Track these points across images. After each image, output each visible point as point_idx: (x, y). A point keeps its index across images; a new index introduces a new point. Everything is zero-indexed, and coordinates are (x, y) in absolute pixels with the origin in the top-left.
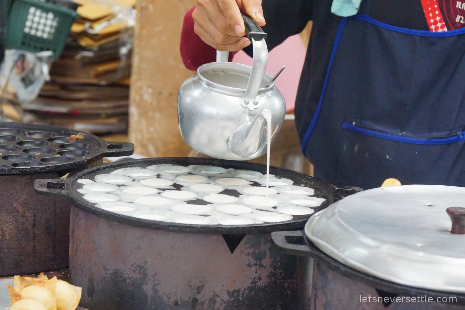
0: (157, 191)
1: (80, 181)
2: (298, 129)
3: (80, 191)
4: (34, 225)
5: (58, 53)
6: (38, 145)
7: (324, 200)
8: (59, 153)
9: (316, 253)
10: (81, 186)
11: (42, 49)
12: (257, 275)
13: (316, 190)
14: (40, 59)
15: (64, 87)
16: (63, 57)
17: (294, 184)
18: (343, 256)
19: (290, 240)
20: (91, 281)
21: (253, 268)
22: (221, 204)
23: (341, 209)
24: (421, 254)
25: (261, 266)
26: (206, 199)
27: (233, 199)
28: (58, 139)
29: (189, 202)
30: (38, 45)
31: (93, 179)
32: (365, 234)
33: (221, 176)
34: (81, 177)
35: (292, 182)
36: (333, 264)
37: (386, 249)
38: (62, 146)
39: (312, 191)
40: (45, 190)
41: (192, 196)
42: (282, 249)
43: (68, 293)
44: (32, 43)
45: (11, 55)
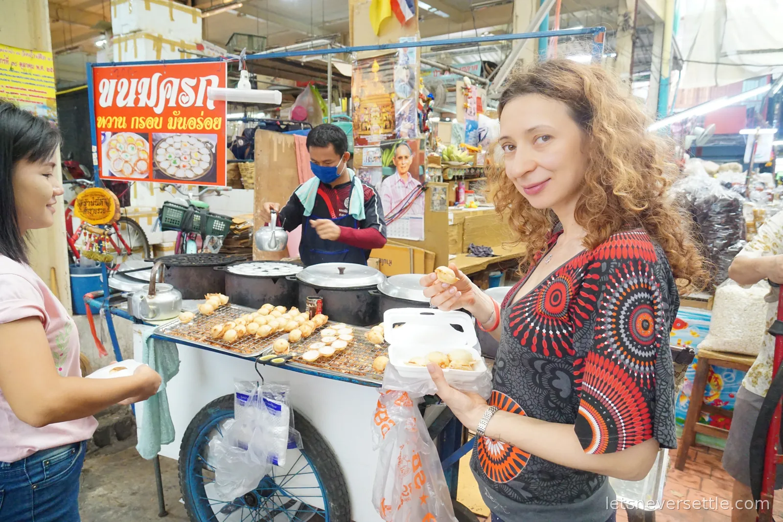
0: (253, 269)
3: (228, 269)
5: (226, 236)
8: (222, 261)
9: (299, 281)
11: (220, 235)
12: (283, 291)
14: (219, 238)
17: (297, 266)
18: (306, 280)
19: (292, 279)
20: (233, 294)
21: (282, 286)
22: (273, 272)
25: (284, 285)
26: (268, 271)
27: (277, 270)
28: (222, 257)
29: (263, 271)
30: (218, 233)
32: (313, 275)
33: (274, 265)
36: (303, 283)
38: (224, 259)
40: (217, 269)
42: (289, 282)
43: (225, 299)
44: (216, 232)
45: (208, 237)
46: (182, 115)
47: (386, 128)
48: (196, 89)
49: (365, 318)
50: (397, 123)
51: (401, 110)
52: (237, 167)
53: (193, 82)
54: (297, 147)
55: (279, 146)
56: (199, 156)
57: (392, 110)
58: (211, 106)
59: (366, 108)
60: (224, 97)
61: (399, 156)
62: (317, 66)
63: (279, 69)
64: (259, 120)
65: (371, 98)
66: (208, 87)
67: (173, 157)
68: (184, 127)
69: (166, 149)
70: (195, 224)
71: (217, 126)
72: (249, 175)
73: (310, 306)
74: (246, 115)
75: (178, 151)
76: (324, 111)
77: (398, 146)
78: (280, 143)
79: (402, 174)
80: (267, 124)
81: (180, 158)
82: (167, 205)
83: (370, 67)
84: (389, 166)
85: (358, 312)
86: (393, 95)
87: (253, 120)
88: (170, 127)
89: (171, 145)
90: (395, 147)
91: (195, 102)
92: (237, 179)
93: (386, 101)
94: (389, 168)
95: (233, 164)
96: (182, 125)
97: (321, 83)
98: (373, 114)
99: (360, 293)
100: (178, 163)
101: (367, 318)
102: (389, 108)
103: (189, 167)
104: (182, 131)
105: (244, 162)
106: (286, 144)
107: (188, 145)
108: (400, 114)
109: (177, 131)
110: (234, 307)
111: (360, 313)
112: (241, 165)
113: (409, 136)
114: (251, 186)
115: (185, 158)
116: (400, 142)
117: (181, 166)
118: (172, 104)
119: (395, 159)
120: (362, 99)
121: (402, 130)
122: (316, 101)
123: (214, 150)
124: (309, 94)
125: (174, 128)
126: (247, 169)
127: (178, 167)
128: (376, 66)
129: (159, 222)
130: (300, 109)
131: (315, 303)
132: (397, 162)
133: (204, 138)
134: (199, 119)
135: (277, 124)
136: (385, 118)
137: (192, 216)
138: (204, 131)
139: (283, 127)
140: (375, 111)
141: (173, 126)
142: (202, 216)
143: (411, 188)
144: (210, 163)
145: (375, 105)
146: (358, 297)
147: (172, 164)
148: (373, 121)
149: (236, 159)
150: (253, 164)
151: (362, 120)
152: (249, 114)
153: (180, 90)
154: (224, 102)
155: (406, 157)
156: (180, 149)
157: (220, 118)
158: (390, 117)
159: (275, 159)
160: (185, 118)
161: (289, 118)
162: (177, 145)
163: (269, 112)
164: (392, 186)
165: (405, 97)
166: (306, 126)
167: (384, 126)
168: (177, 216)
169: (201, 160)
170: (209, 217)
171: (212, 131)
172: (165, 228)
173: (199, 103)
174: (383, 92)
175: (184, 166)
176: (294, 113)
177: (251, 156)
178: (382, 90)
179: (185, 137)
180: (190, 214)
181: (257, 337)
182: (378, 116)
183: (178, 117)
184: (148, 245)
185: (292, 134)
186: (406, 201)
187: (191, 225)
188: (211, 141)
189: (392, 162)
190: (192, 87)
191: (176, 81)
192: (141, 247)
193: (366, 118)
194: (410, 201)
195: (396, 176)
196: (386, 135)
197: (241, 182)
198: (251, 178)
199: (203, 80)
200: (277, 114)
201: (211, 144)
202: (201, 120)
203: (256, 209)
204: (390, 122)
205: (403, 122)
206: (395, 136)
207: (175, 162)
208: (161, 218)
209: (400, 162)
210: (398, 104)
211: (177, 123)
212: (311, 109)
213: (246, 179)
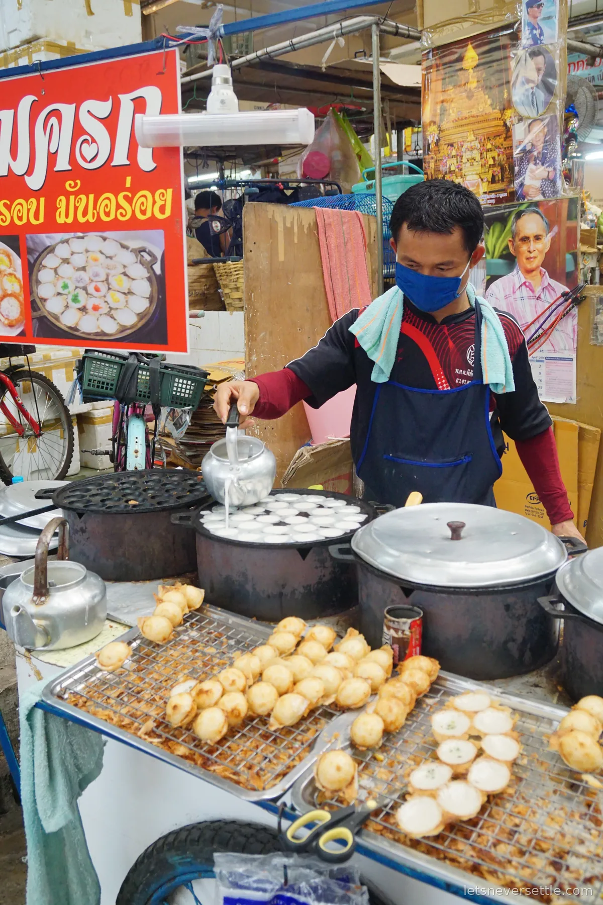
0: (253, 517)
1: (202, 513)
2: (353, 456)
3: (202, 520)
4: (174, 543)
5: (196, 406)
6: (176, 485)
7: (367, 516)
8: (189, 491)
9: (359, 561)
10: (202, 516)
11: (185, 405)
12: (322, 574)
13: (362, 508)
14: (184, 412)
15: (202, 427)
16: (200, 407)
17: (347, 505)
18: (376, 563)
19: (341, 551)
20: (212, 583)
21: (319, 569)
22: (296, 525)
23: (376, 527)
24: (429, 560)
25: (324, 567)
26: (287, 521)
27: (304, 519)
28: (189, 479)
29: (275, 524)
30: (183, 402)
31: (211, 511)
32: (391, 546)
33: (298, 502)
34: (203, 510)
35: (345, 503)
36: (371, 569)
37: (405, 557)
38: (192, 485)
39: (358, 509)
40: (177, 522)
41: (276, 519)
42: (335, 559)
43: (195, 595)
44: (177, 401)
45: (165, 411)
46: (84, 190)
47: (493, 181)
48: (110, 123)
49: (522, 653)
50: (517, 168)
51: (527, 141)
52: (212, 269)
53: (103, 108)
54: (321, 230)
55: (288, 231)
56: (125, 284)
57: (506, 144)
58: (146, 162)
59: (452, 145)
60: (176, 136)
61: (522, 235)
62: (347, 74)
63: (279, 87)
64: (247, 183)
65: (461, 123)
66: (137, 116)
67: (71, 287)
68: (90, 218)
69: (56, 270)
70: (141, 388)
71: (162, 209)
72: (232, 285)
73: (392, 632)
74: (222, 176)
75: (82, 273)
76: (360, 157)
77: (519, 215)
78: (288, 225)
79: (529, 272)
80: (261, 189)
81: (85, 289)
82: (90, 355)
83: (460, 59)
84: (501, 257)
85: (506, 642)
86: (509, 113)
87: (237, 184)
88: (61, 220)
89: (66, 261)
90: (513, 217)
91: (111, 157)
92: (212, 291)
93: (494, 126)
94: (501, 261)
95: (204, 266)
96: (85, 213)
97: (352, 107)
98: (467, 155)
99: (511, 599)
100: (83, 300)
101: (528, 655)
102: (499, 141)
103: (105, 309)
104: (87, 228)
105: (224, 262)
106: (301, 227)
107: (101, 258)
108: (524, 151)
109: (75, 227)
110: (217, 615)
111: (510, 645)
112: (219, 267)
113: (543, 194)
114: (238, 304)
115: (97, 290)
116: (523, 208)
117: (89, 307)
118: (62, 164)
119: (513, 242)
120: (445, 125)
121: (527, 182)
122: (344, 140)
123: (157, 268)
124: (333, 129)
125: (70, 220)
126: (228, 275)
127: (83, 309)
128: (471, 55)
129: (78, 387)
130: (316, 158)
131: (405, 627)
132: (517, 249)
133: (136, 240)
134: (121, 196)
135: (278, 189)
136: (491, 162)
137: (134, 374)
138: (133, 224)
139: (289, 193)
140: (472, 149)
141: (67, 216)
142: (153, 372)
143: (548, 299)
144: (151, 299)
145: (471, 137)
146: (507, 607)
147: (71, 303)
148: (467, 168)
149: (209, 257)
150: (240, 264)
151: (443, 169)
152: (227, 173)
153: (78, 130)
154: (177, 149)
155: (537, 238)
156: (84, 269)
157: (170, 191)
158: (503, 158)
159: (281, 258)
160: (91, 197)
161: (299, 175)
162: (78, 260)
163: (259, 167)
164: (506, 297)
165: (534, 115)
166: (329, 188)
167: (490, 177)
168: (109, 373)
169: (130, 293)
170: (165, 374)
171: (152, 223)
172: (89, 397)
173: (120, 158)
174: (489, 110)
175: (96, 308)
176: (306, 165)
177: (237, 250)
178: (484, 105)
179: (93, 240)
180: (131, 370)
181: (274, 725)
182: (478, 158)
183: (76, 194)
184: (68, 417)
185: (309, 206)
186: (537, 325)
187: (133, 390)
188: (150, 247)
189: (507, 247)
190: (100, 120)
191: (67, 110)
192: (58, 420)
193: (452, 164)
194: (546, 326)
195: (516, 277)
196: (493, 196)
197: (219, 296)
198: (237, 289)
199: (126, 100)
200: (273, 169)
201: (150, 254)
202: (126, 197)
203: (250, 355)
204: (503, 169)
205: (531, 166)
206: (513, 196)
207: (75, 299)
208: (80, 379)
209: (524, 248)
210: (519, 131)
211: (76, 208)
212: (337, 156)
213: (227, 291)
